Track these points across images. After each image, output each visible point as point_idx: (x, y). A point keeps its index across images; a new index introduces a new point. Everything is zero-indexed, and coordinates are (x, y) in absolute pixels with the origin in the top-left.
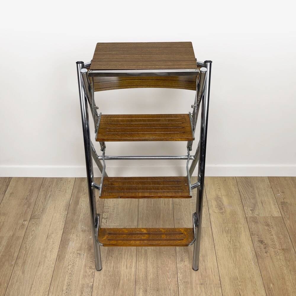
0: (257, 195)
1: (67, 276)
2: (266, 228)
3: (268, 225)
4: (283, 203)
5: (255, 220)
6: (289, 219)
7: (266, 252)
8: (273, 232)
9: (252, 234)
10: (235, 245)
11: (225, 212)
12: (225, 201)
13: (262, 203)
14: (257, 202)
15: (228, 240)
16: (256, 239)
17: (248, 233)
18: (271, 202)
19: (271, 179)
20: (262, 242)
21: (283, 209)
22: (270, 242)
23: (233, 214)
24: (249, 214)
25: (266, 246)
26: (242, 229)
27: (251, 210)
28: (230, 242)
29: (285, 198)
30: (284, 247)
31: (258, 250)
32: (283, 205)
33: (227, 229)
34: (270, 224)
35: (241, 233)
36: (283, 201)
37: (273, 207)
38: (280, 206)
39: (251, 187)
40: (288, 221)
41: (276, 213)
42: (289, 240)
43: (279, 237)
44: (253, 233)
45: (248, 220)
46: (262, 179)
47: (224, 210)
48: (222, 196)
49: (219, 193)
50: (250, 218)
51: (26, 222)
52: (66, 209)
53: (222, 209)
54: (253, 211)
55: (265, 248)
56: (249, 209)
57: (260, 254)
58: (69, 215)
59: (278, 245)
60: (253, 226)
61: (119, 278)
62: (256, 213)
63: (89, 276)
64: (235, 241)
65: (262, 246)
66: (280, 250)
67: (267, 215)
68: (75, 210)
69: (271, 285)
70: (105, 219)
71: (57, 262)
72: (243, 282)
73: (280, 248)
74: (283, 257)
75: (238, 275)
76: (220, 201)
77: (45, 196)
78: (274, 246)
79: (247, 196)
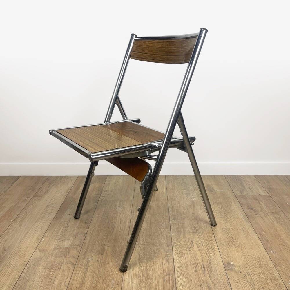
0: (245, 184)
1: (62, 228)
3: (257, 200)
5: (244, 197)
6: (276, 196)
7: (256, 214)
8: (261, 203)
9: (241, 205)
10: (226, 211)
11: (215, 193)
12: (215, 188)
13: (250, 188)
14: (245, 188)
15: (219, 208)
16: (246, 207)
17: (238, 204)
18: (258, 188)
19: (257, 177)
20: (252, 209)
21: (270, 192)
22: (259, 209)
23: (223, 194)
24: (238, 194)
25: (255, 211)
26: (233, 202)
28: (221, 209)
29: (271, 186)
30: (274, 211)
31: (249, 213)
32: (269, 189)
34: (259, 199)
35: (231, 204)
36: (269, 187)
37: (260, 190)
38: (267, 190)
39: (239, 180)
40: (276, 198)
41: (263, 193)
42: (278, 208)
43: (267, 206)
44: (243, 204)
45: (238, 197)
46: (249, 176)
47: (214, 192)
48: (212, 185)
49: (210, 183)
50: (239, 196)
51: (29, 198)
52: (67, 192)
53: (212, 191)
54: (241, 192)
55: (255, 212)
56: (238, 191)
57: (250, 215)
58: (69, 195)
59: (267, 210)
60: (243, 200)
61: (113, 229)
62: (245, 193)
63: (84, 227)
64: (225, 208)
65: (252, 211)
66: (269, 213)
67: (255, 194)
68: (75, 192)
69: (264, 233)
70: (102, 197)
71: (54, 220)
72: (235, 231)
73: (270, 212)
74: (274, 217)
75: (229, 227)
76: (211, 187)
77: (49, 185)
78: (264, 211)
79: (235, 185)
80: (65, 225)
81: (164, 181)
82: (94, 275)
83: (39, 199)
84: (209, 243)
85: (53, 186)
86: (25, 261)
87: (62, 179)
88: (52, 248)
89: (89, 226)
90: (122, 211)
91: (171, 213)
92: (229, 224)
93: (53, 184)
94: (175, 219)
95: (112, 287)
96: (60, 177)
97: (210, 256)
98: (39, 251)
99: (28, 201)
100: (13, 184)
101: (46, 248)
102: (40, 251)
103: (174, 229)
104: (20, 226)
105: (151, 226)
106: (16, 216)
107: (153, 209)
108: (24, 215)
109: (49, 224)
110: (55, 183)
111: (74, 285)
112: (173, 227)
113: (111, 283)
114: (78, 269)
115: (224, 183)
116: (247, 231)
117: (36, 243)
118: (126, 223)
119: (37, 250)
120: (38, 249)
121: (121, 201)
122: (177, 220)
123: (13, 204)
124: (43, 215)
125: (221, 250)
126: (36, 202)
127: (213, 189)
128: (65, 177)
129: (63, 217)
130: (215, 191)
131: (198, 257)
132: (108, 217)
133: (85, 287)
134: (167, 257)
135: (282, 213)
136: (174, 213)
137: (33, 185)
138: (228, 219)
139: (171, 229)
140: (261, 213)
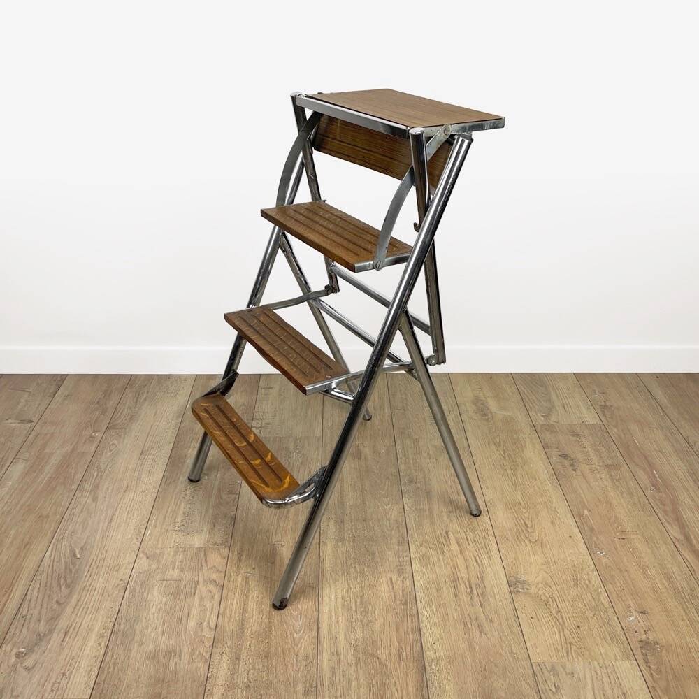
0: (554, 397)
1: (183, 505)
2: (574, 438)
3: (578, 435)
4: (604, 407)
5: (551, 429)
6: (616, 426)
7: (574, 470)
8: (586, 444)
9: (545, 447)
10: (513, 461)
11: (493, 419)
12: (492, 405)
13: (564, 407)
14: (553, 406)
15: (500, 454)
16: (554, 452)
18: (582, 406)
19: (579, 376)
20: (565, 457)
21: (604, 414)
22: (580, 457)
23: (509, 421)
24: (540, 420)
25: (573, 462)
26: (528, 441)
27: (543, 416)
28: (504, 457)
29: (607, 400)
30: (609, 462)
31: (560, 467)
32: (604, 409)
33: (498, 441)
34: (581, 433)
35: (525, 446)
36: (603, 404)
37: (584, 410)
38: (599, 411)
39: (542, 386)
40: (615, 430)
41: (591, 418)
42: (618, 454)
43: (597, 451)
44: (549, 445)
45: (539, 428)
46: (563, 376)
47: (490, 416)
48: (485, 398)
49: (481, 394)
50: (542, 425)
52: (178, 417)
53: (486, 415)
54: (546, 417)
55: (572, 464)
56: (539, 414)
57: (562, 472)
59: (596, 460)
60: (548, 437)
62: (553, 419)
63: (228, 503)
64: (513, 456)
65: (566, 462)
66: (600, 466)
67: (575, 422)
69: (586, 512)
70: (257, 428)
72: (530, 508)
73: (601, 464)
74: (608, 476)
75: (520, 499)
76: (483, 404)
77: (135, 399)
78: (589, 462)
79: (534, 398)
81: (384, 388)
82: (263, 606)
83: (120, 436)
84: (480, 535)
85: (145, 400)
86: (121, 580)
87: (162, 381)
88: (170, 551)
89: (237, 500)
90: (302, 463)
91: (402, 467)
92: (520, 494)
93: (145, 396)
94: (411, 481)
95: (300, 631)
96: (156, 378)
97: (482, 565)
98: (145, 558)
99: (98, 440)
100: (54, 395)
101: (158, 551)
102: (148, 558)
103: (410, 504)
104: (95, 499)
105: (363, 498)
106: (79, 476)
107: (366, 459)
108: (96, 473)
109: (154, 495)
110: (148, 392)
111: (227, 629)
112: (407, 500)
113: (296, 623)
114: (229, 596)
115: (511, 394)
117: (135, 540)
119: (141, 555)
120: (143, 552)
121: (297, 440)
122: (416, 483)
123: (68, 448)
124: (137, 473)
125: (503, 551)
126: (115, 442)
127: (488, 409)
128: (168, 377)
130: (491, 412)
131: (459, 567)
133: (249, 632)
134: (399, 567)
135: (626, 467)
136: (410, 468)
137: (100, 399)
138: (518, 481)
139: (405, 505)
140: (584, 468)
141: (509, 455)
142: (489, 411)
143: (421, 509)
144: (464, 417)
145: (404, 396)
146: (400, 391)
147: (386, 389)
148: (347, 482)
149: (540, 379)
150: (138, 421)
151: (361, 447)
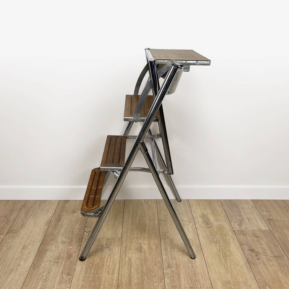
0: (243, 214)
1: (40, 282)
2: (256, 239)
3: (257, 237)
4: (269, 220)
5: (243, 233)
6: (277, 231)
7: (258, 259)
8: (263, 242)
9: (241, 244)
10: (224, 253)
11: (212, 227)
12: (212, 218)
13: (248, 219)
14: (243, 219)
15: (217, 249)
16: (246, 248)
17: (237, 244)
18: (258, 218)
19: (255, 202)
20: (252, 250)
21: (270, 224)
22: (260, 251)
23: (221, 228)
24: (237, 228)
25: (257, 254)
26: (231, 240)
27: (238, 225)
28: (219, 251)
29: (270, 216)
30: (276, 254)
31: (250, 257)
32: (269, 221)
33: (215, 240)
34: (259, 236)
35: (230, 243)
36: (269, 218)
37: (260, 222)
38: (267, 222)
39: (236, 207)
41: (264, 227)
42: (281, 249)
43: (269, 247)
44: (243, 243)
45: (237, 233)
46: (246, 201)
47: (210, 225)
48: (208, 214)
49: (205, 212)
50: (238, 231)
51: (2, 235)
52: (46, 225)
53: (208, 224)
54: (240, 225)
55: (256, 256)
56: (236, 224)
57: (251, 260)
58: (49, 230)
59: (269, 253)
60: (242, 237)
61: (99, 283)
62: (243, 227)
63: (66, 282)
64: (224, 250)
65: (253, 254)
66: (272, 257)
67: (255, 229)
68: (56, 226)
70: (87, 232)
71: (31, 269)
72: (236, 285)
73: (272, 255)
74: (277, 264)
75: (230, 279)
76: (206, 218)
77: (26, 215)
78: (266, 255)
79: (233, 214)
80: (44, 278)
81: (155, 208)
83: (13, 237)
85: (31, 215)
87: (41, 204)
89: (71, 279)
90: (109, 255)
91: (164, 257)
92: (229, 275)
93: (31, 212)
94: (169, 267)
96: (39, 202)
103: (168, 283)
105: (142, 278)
107: (145, 252)
109: (25, 276)
110: (33, 210)
112: (167, 279)
115: (220, 212)
116: (250, 285)
118: (114, 274)
121: (108, 240)
122: (172, 268)
124: (18, 262)
126: (10, 241)
127: (209, 221)
128: (45, 201)
129: (42, 265)
130: (211, 223)
132: (94, 264)
135: (286, 257)
136: (168, 258)
137: (7, 214)
138: (228, 267)
139: (166, 283)
140: (263, 257)
141: (222, 249)
142: (210, 222)
143: (174, 286)
144: (197, 226)
145: (165, 213)
146: (164, 210)
147: (156, 209)
148: (134, 267)
149: (235, 203)
150: (25, 227)
151: (142, 245)
